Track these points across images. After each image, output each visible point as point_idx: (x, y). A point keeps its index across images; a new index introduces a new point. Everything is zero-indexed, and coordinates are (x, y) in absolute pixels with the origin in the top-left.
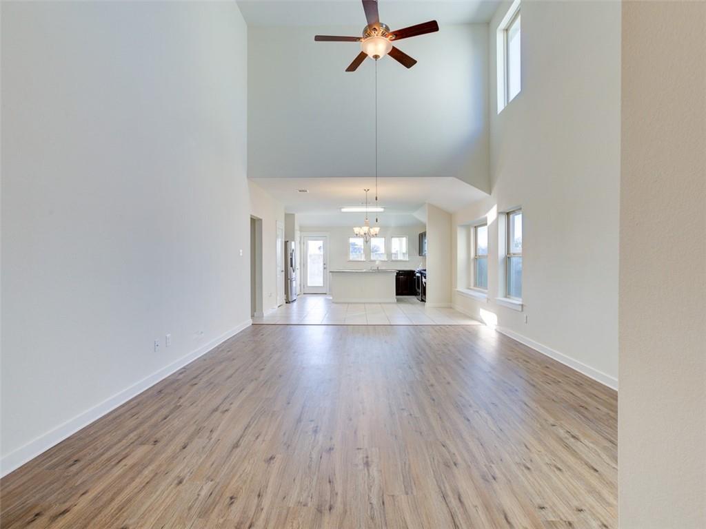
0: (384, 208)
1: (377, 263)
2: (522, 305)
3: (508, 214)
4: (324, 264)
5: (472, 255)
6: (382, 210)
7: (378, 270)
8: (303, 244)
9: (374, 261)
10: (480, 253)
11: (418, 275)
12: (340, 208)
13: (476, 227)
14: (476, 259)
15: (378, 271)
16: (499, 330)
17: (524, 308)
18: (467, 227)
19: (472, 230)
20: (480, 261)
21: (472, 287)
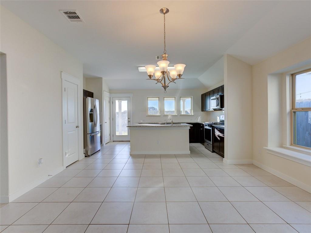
4: (129, 118)
5: (288, 108)
8: (112, 103)
10: (297, 106)
11: (207, 127)
12: (138, 67)
13: (293, 76)
14: (294, 112)
18: (280, 76)
19: (288, 79)
20: (299, 114)
21: (288, 145)
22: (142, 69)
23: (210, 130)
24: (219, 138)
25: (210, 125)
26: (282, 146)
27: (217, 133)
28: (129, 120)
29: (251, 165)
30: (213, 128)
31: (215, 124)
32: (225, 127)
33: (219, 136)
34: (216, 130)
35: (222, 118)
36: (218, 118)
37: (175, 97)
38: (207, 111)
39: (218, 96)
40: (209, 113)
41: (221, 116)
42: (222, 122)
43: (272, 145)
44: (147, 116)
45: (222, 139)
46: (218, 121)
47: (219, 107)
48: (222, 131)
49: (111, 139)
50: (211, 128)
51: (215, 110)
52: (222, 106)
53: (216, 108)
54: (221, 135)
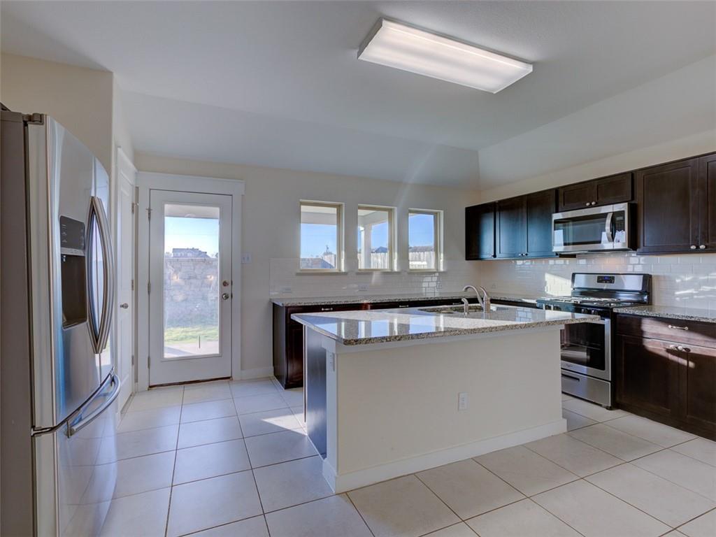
4: (225, 284)
28: (227, 290)
37: (390, 211)
44: (298, 274)
49: (136, 381)
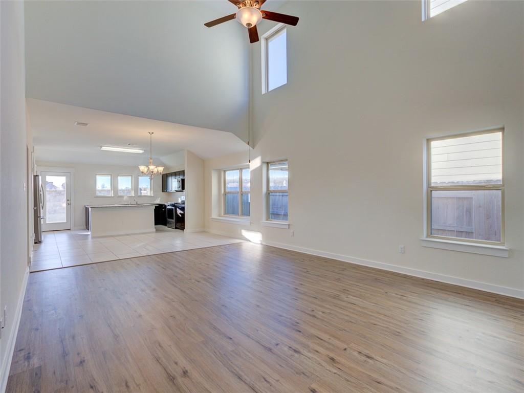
0: (144, 150)
1: (125, 198)
2: (289, 225)
3: (268, 163)
4: (68, 200)
5: (223, 192)
6: (141, 152)
7: (137, 204)
9: (122, 197)
10: (228, 190)
11: (170, 207)
12: (101, 147)
14: (225, 194)
15: (138, 206)
16: (264, 244)
17: (291, 227)
18: (219, 172)
19: (222, 173)
20: (229, 196)
21: (222, 214)
22: (104, 148)
23: (173, 209)
24: (180, 216)
25: (173, 205)
26: (220, 216)
27: (179, 211)
28: (69, 202)
29: (204, 232)
30: (176, 207)
31: (177, 203)
32: (186, 206)
33: (180, 214)
34: (178, 209)
35: (183, 198)
36: (179, 199)
38: (169, 192)
39: (180, 180)
40: (171, 193)
41: (183, 197)
42: (183, 203)
43: (214, 215)
45: (183, 215)
46: (180, 201)
47: (180, 189)
48: (183, 209)
50: (173, 208)
51: (177, 191)
52: (183, 188)
53: (177, 189)
54: (182, 212)
